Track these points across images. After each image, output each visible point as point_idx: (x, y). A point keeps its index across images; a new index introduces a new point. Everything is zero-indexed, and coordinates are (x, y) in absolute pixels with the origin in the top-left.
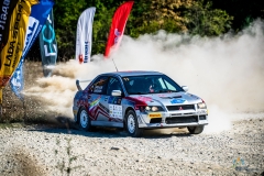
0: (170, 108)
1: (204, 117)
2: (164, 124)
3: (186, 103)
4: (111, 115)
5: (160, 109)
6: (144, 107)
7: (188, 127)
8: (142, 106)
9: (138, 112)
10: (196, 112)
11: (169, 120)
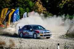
0: (45, 33)
1: (51, 35)
2: (43, 36)
3: (48, 32)
4: (29, 34)
5: (42, 33)
6: (39, 33)
7: (47, 37)
8: (38, 32)
9: (37, 34)
10: (50, 34)
11: (44, 36)
